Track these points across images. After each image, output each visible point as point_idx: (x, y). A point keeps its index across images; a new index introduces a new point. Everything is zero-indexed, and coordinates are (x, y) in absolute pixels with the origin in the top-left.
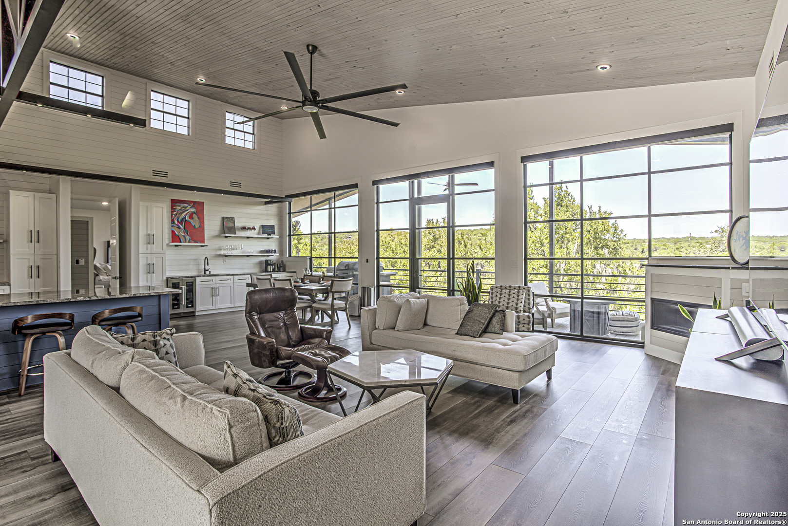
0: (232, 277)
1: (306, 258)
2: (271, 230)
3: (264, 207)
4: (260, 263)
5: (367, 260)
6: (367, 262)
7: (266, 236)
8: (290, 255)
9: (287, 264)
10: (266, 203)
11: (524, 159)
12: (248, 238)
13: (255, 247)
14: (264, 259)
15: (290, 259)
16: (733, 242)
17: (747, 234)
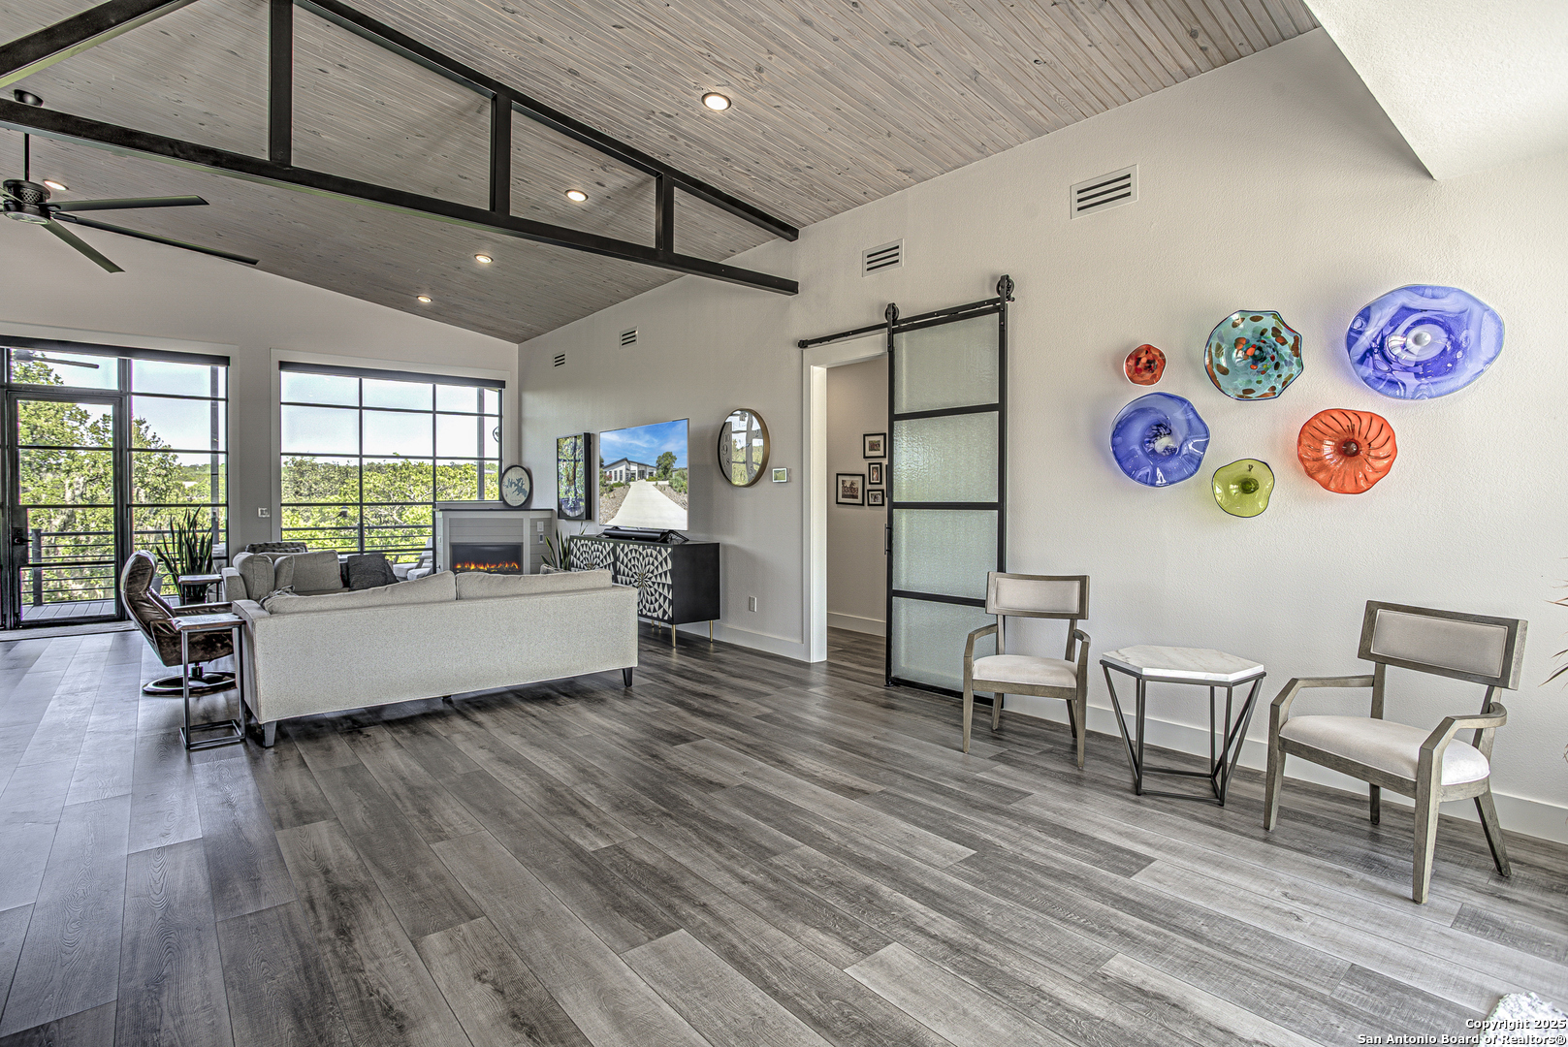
11: (284, 365)
16: (504, 488)
17: (519, 480)
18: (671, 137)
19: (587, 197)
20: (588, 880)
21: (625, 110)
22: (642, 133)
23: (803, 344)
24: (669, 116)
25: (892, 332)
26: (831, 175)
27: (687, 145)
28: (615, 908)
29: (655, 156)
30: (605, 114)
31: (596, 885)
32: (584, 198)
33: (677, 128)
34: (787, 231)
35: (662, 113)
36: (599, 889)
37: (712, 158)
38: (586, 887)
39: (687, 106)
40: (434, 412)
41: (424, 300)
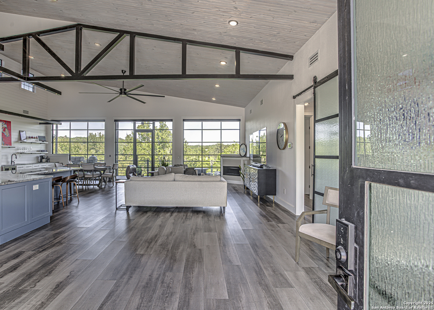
0: (32, 165)
1: (67, 154)
2: (43, 139)
3: (39, 126)
4: (37, 157)
5: (110, 155)
6: (110, 156)
7: (41, 142)
8: (52, 153)
9: (51, 158)
10: (40, 124)
11: (184, 120)
12: (31, 143)
13: (35, 148)
14: (39, 155)
15: (53, 155)
16: (240, 150)
17: (244, 148)
18: (231, 38)
19: (226, 63)
20: (256, 272)
21: (214, 35)
22: (223, 40)
23: (294, 97)
24: (225, 32)
25: (315, 88)
26: (287, 33)
27: (237, 39)
28: (259, 283)
29: (232, 45)
30: (210, 38)
31: (257, 274)
32: (225, 63)
33: (230, 35)
34: (290, 57)
35: (223, 32)
36: (258, 276)
37: (247, 41)
38: (254, 274)
39: (227, 27)
40: (221, 130)
41: (214, 99)
